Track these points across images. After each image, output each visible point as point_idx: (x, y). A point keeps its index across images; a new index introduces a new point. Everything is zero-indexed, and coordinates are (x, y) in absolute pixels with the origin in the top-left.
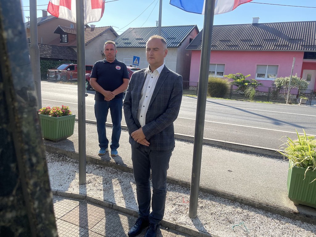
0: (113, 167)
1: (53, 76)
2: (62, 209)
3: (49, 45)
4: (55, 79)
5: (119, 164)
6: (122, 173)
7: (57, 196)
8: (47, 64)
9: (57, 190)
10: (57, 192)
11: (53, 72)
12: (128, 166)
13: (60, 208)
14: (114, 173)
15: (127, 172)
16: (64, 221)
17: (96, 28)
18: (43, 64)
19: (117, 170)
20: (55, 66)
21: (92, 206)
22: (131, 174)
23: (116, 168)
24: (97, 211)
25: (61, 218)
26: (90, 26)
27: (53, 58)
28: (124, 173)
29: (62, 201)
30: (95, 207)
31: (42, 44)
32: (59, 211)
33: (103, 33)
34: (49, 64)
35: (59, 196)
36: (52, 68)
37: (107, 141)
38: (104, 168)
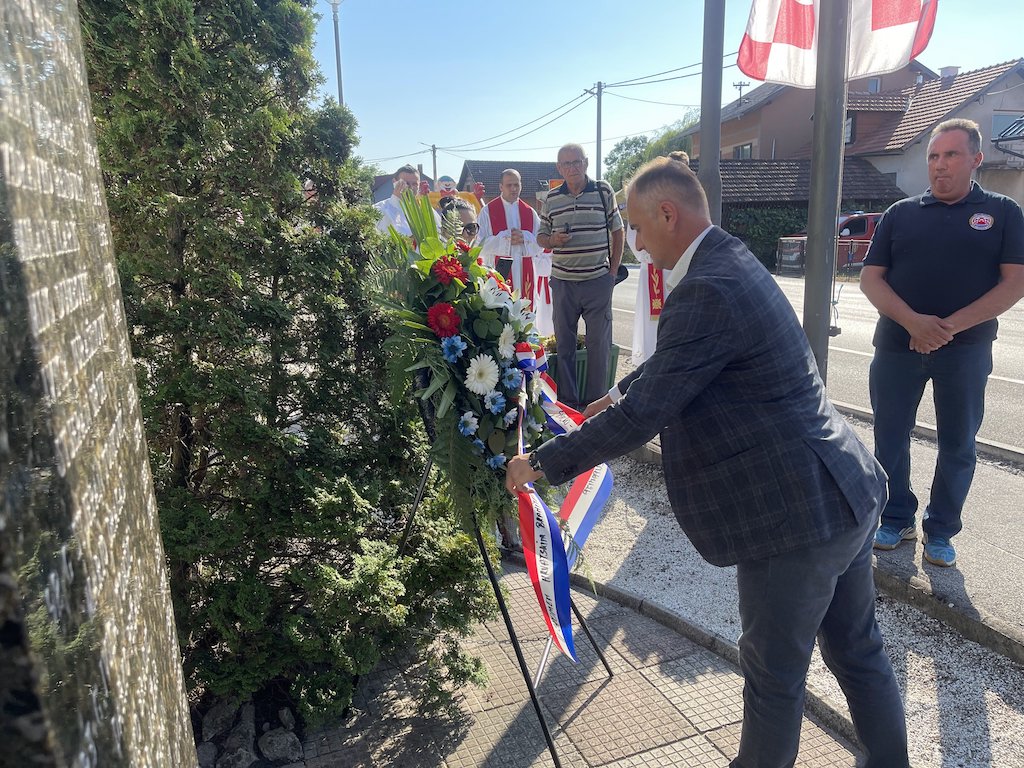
0: (925, 610)
1: (793, 258)
2: (716, 704)
3: (790, 161)
4: (797, 267)
5: (951, 605)
6: (960, 642)
7: (713, 654)
8: (779, 221)
9: (717, 635)
10: (714, 640)
11: (794, 245)
12: (988, 623)
13: (712, 698)
14: (925, 634)
15: (983, 645)
16: (715, 746)
17: (963, 74)
18: (768, 222)
19: (942, 626)
20: (803, 225)
21: (819, 731)
22: (999, 657)
23: (936, 614)
24: (830, 756)
25: (706, 734)
26: (939, 73)
27: (798, 199)
28: (971, 644)
29: (725, 678)
30: (827, 738)
31: (772, 161)
32: (708, 707)
33: (987, 91)
34: (784, 220)
35: (718, 654)
36: (791, 233)
37: (913, 502)
38: (892, 602)
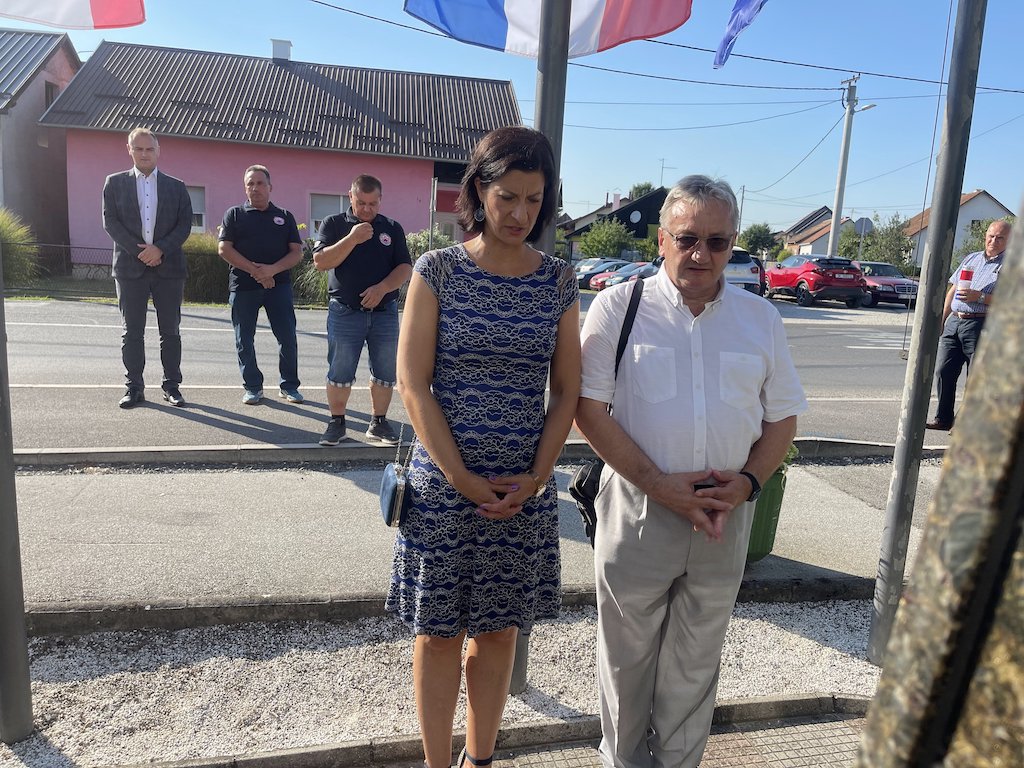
0: (117, 628)
5: (148, 608)
6: (172, 637)
14: (135, 650)
23: (133, 626)
38: (76, 641)
